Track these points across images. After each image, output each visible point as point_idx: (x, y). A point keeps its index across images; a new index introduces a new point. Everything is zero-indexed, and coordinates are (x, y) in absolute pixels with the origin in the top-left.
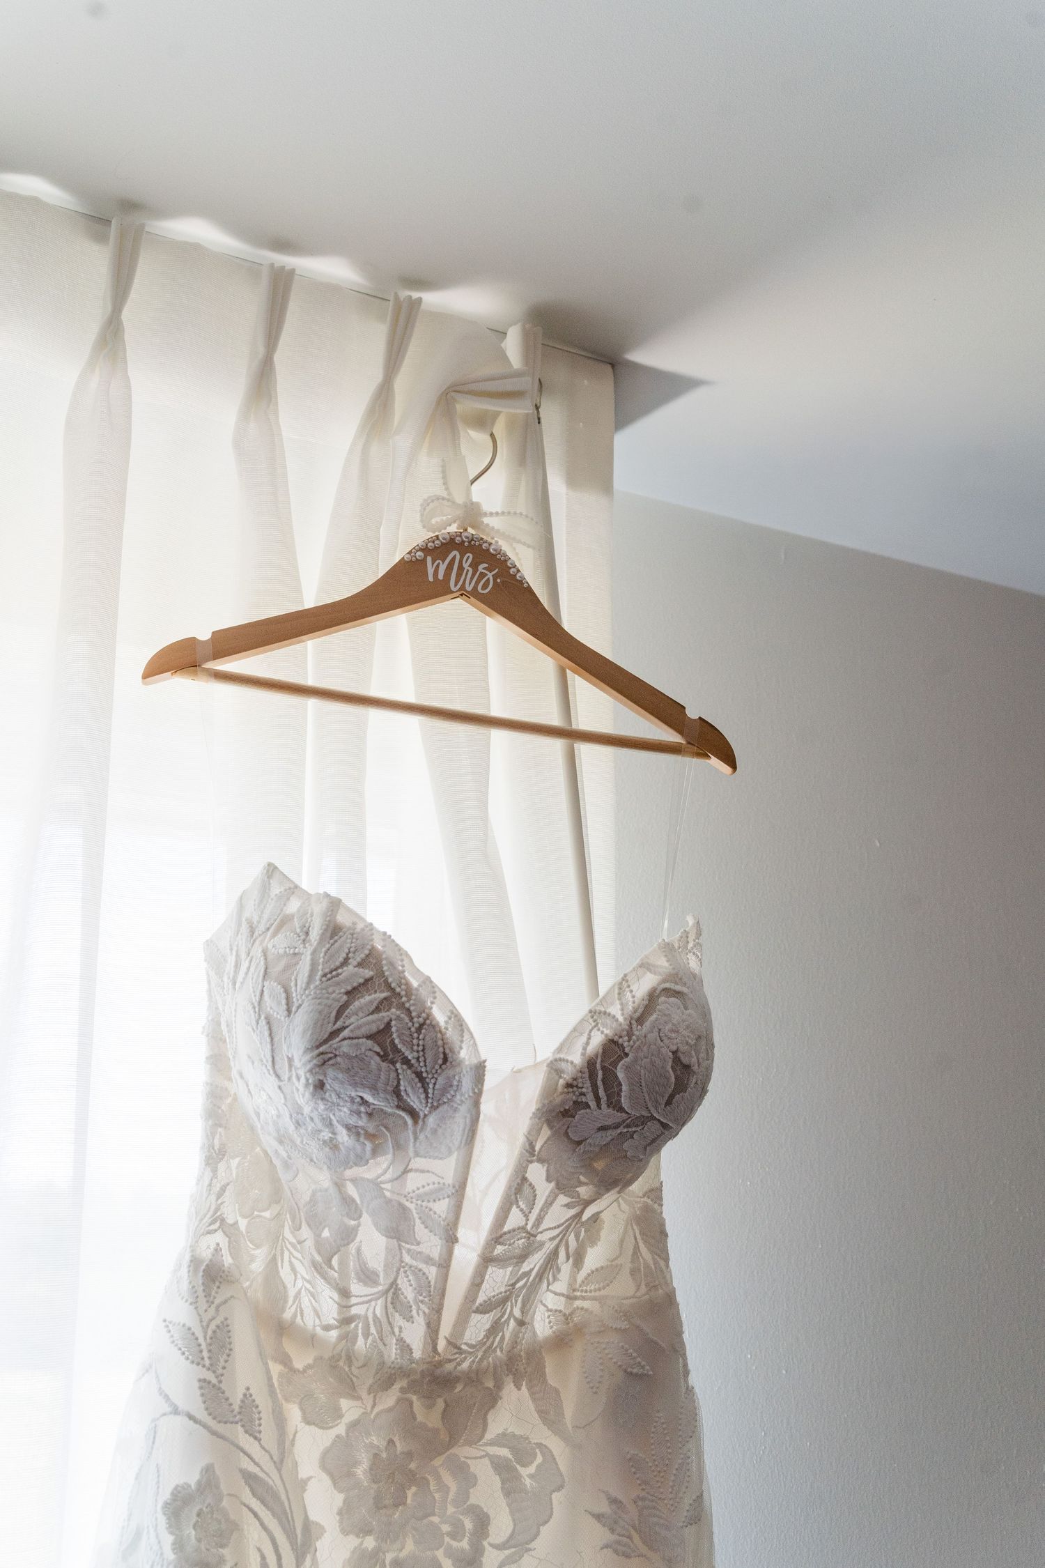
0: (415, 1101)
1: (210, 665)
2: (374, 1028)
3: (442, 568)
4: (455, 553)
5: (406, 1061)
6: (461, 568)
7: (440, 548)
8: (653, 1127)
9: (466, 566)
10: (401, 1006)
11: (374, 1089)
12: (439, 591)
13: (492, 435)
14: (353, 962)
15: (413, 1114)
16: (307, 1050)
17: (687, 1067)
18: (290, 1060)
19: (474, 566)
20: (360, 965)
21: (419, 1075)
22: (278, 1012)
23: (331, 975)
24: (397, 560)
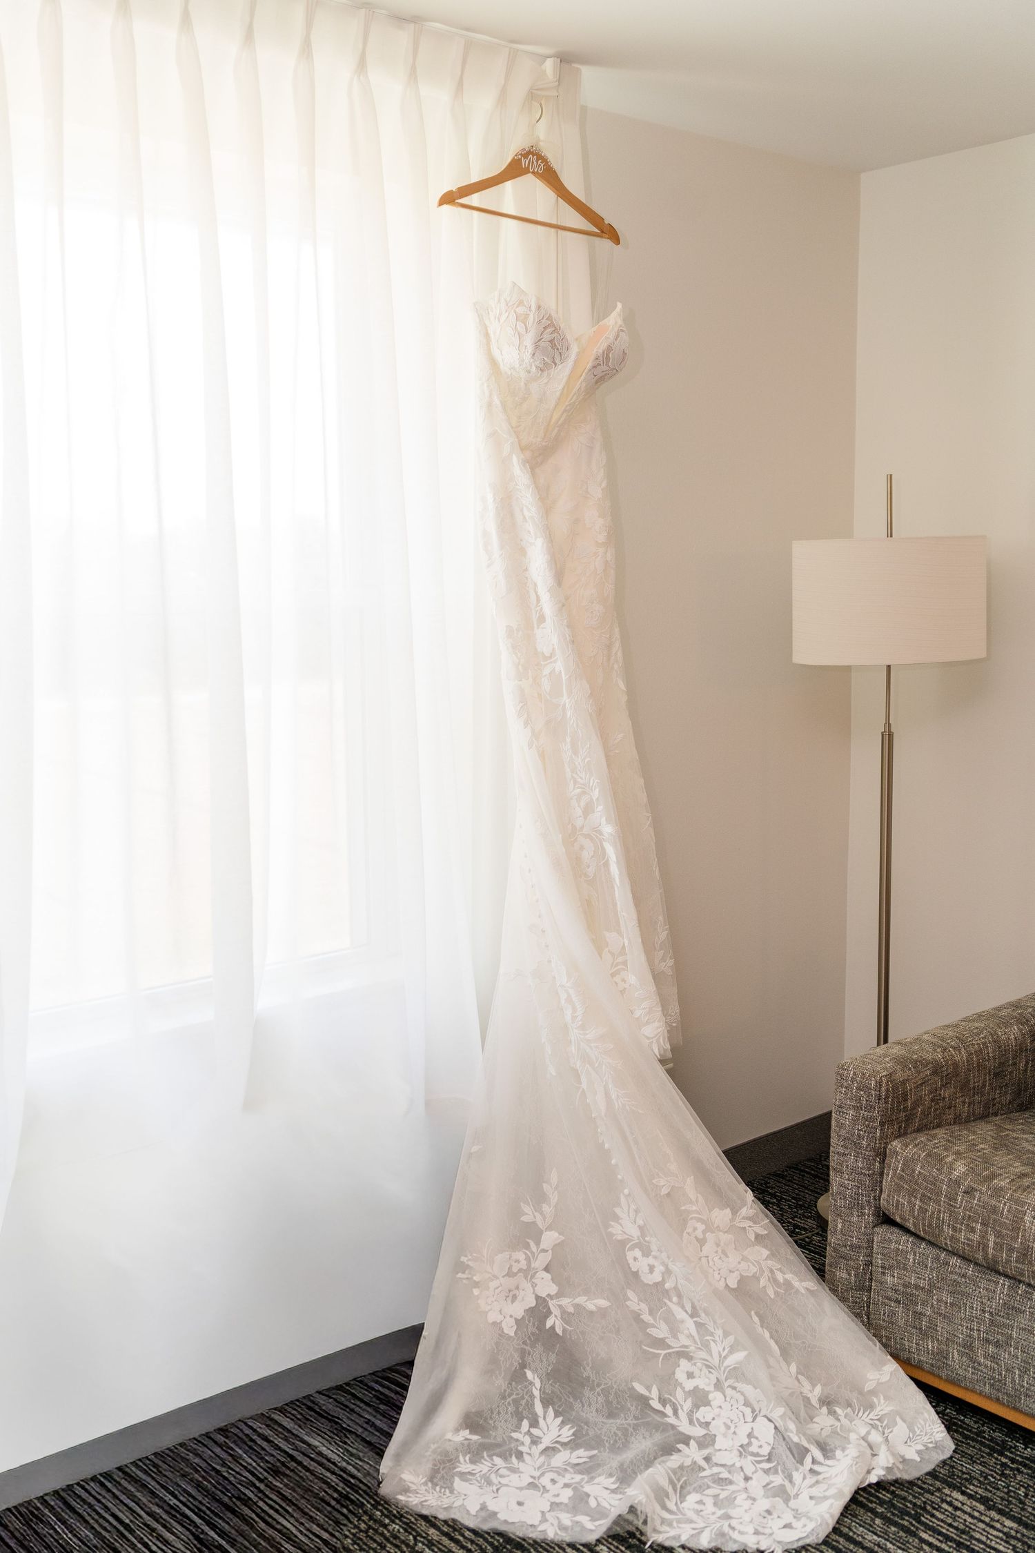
0: (557, 361)
1: (460, 201)
2: (550, 339)
3: (527, 162)
4: (531, 155)
5: (558, 349)
6: (533, 162)
7: (527, 154)
8: (615, 371)
9: (534, 161)
10: (558, 333)
11: (548, 357)
12: (525, 171)
13: (541, 105)
14: (545, 318)
15: (555, 365)
16: (532, 344)
17: (626, 354)
18: (526, 346)
19: (537, 161)
20: (547, 319)
21: (560, 353)
22: (522, 331)
23: (539, 322)
24: (509, 160)
